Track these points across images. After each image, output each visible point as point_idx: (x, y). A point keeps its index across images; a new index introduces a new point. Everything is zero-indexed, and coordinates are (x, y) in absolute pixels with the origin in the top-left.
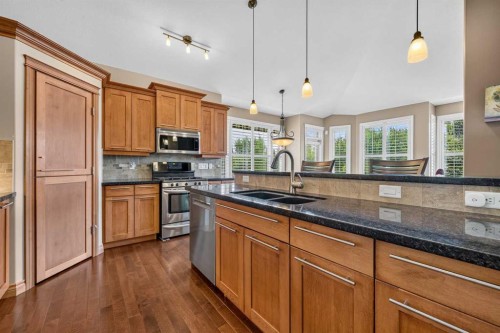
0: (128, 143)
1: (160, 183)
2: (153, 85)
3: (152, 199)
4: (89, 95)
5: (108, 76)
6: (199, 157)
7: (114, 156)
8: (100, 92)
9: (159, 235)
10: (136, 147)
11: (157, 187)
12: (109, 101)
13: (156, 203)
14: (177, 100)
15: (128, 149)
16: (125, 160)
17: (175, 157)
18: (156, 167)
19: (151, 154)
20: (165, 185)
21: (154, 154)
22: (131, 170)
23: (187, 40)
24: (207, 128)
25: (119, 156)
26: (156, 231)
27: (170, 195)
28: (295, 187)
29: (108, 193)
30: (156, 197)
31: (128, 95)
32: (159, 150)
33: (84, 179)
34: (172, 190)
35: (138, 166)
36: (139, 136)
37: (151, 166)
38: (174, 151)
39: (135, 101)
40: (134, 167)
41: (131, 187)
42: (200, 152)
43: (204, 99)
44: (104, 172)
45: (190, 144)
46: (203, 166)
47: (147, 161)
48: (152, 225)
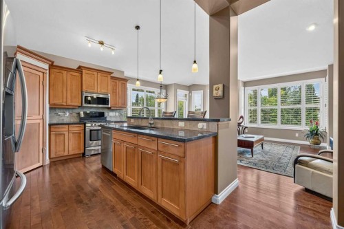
0: (65, 100)
1: (85, 124)
2: (80, 67)
3: (80, 133)
4: (41, 74)
5: (53, 62)
6: (109, 108)
7: (55, 108)
8: (48, 72)
9: (84, 154)
10: (69, 102)
11: (82, 126)
12: (53, 76)
13: (82, 135)
14: (96, 76)
15: (65, 104)
16: (62, 110)
17: (94, 108)
18: (82, 115)
19: (79, 106)
20: (88, 125)
21: (81, 107)
22: (66, 116)
23: (101, 43)
24: (114, 91)
25: (58, 108)
26: (82, 151)
27: (91, 131)
28: (151, 124)
29: (52, 129)
30: (82, 132)
31: (65, 73)
32: (84, 105)
33: (38, 121)
34: (92, 128)
35: (70, 114)
36: (71, 96)
37: (79, 114)
38: (95, 106)
39: (69, 76)
40: (68, 114)
41: (67, 126)
42: (109, 106)
43: (112, 75)
44: (50, 117)
45: (103, 101)
46: (112, 114)
47: (77, 111)
48: (79, 149)
